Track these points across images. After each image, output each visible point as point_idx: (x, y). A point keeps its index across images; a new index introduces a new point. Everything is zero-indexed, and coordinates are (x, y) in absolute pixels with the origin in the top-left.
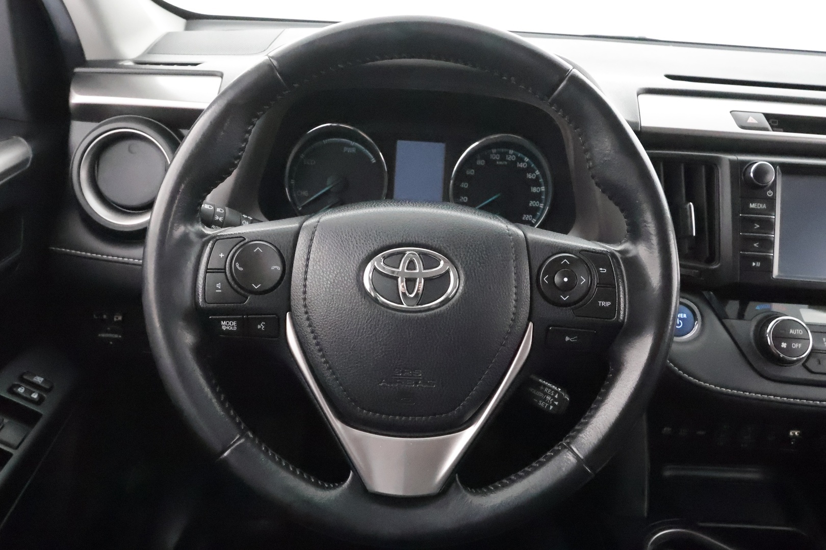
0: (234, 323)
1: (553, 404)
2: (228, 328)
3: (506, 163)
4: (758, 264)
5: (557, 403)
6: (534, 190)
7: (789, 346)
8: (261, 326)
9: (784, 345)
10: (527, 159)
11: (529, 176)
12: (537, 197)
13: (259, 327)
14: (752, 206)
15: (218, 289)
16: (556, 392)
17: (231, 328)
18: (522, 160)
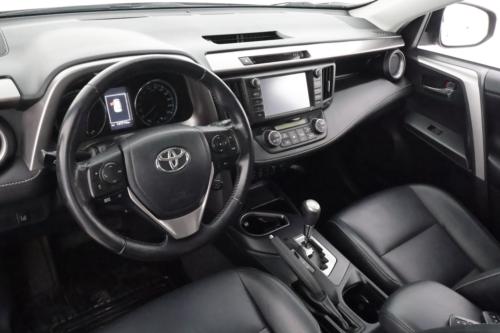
0: (109, 198)
1: (219, 186)
2: (107, 201)
3: (154, 90)
4: (260, 115)
5: (220, 186)
6: (168, 99)
7: (276, 141)
8: (120, 196)
9: (274, 141)
10: (162, 87)
11: (165, 94)
12: (170, 102)
13: (119, 196)
14: (255, 95)
15: (100, 187)
16: (218, 182)
17: (108, 201)
18: (161, 88)
